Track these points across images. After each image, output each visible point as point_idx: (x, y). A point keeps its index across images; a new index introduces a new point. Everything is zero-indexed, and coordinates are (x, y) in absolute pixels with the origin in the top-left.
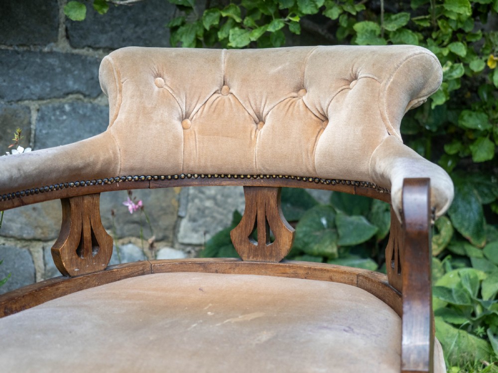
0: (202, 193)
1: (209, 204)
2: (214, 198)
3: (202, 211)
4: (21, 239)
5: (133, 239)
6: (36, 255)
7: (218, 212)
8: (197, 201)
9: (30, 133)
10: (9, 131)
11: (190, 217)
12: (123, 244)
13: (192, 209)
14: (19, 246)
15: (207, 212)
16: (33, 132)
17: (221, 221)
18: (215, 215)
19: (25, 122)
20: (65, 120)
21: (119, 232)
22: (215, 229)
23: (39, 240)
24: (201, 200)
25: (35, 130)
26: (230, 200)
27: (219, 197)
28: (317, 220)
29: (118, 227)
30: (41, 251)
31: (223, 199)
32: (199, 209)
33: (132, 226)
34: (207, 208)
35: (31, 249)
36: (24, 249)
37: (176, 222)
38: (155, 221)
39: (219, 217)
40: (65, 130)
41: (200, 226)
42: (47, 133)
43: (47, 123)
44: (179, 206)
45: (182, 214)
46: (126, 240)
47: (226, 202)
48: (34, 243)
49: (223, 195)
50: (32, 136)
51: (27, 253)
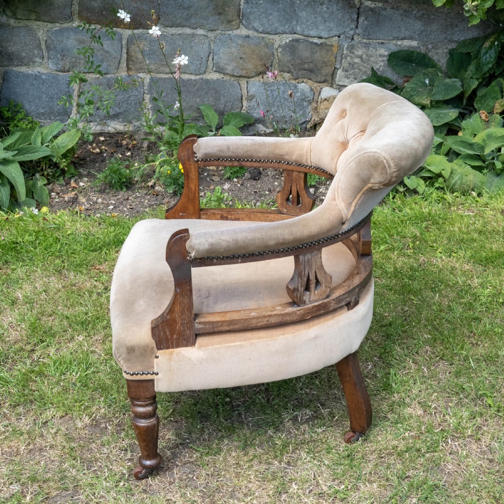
0: (353, 53)
1: (357, 60)
2: (361, 57)
3: (352, 65)
4: (233, 76)
5: (305, 80)
6: (243, 86)
7: (363, 66)
8: (348, 58)
9: (240, 11)
10: (227, 9)
11: (343, 68)
12: (298, 83)
13: (345, 64)
14: (232, 79)
15: (355, 66)
16: (242, 10)
17: (366, 72)
18: (361, 68)
19: (237, 4)
20: (262, 3)
21: (295, 75)
22: (361, 77)
23: (244, 77)
24: (351, 58)
25: (243, 9)
26: (372, 59)
27: (364, 56)
28: (422, 80)
29: (295, 72)
30: (246, 84)
31: (367, 57)
32: (350, 64)
33: (304, 72)
34: (356, 62)
35: (240, 82)
36: (235, 82)
37: (334, 71)
38: (318, 70)
39: (364, 69)
40: (262, 10)
41: (350, 75)
42: (250, 11)
43: (251, 5)
44: (336, 61)
45: (338, 66)
46: (300, 80)
47: (369, 60)
48: (242, 79)
49: (367, 56)
50: (241, 12)
51: (237, 84)
